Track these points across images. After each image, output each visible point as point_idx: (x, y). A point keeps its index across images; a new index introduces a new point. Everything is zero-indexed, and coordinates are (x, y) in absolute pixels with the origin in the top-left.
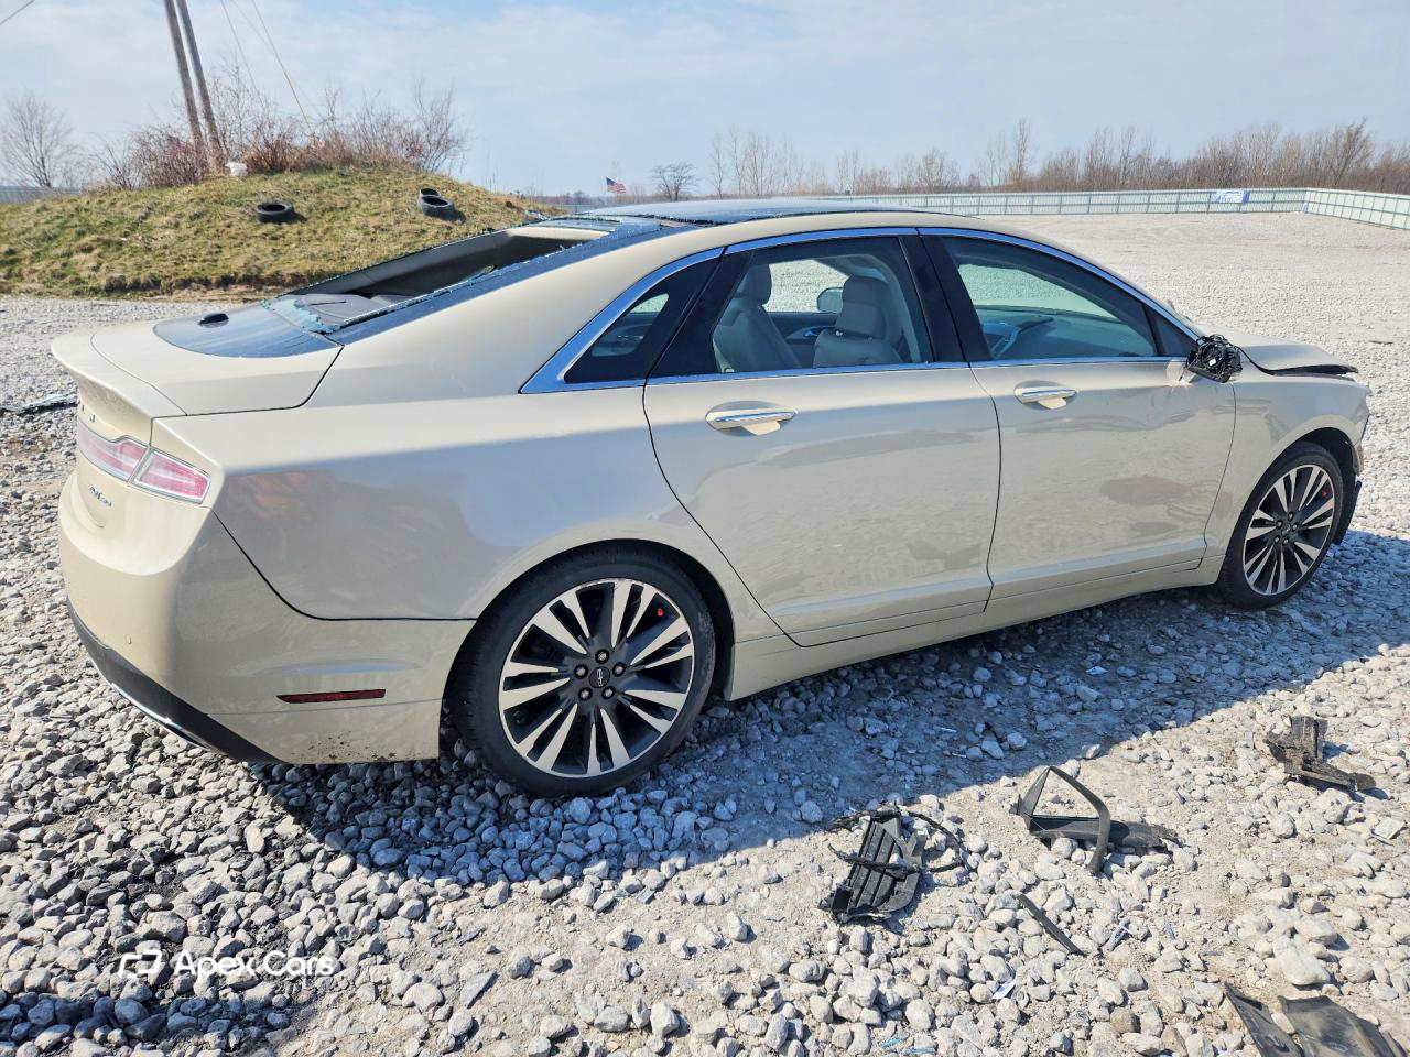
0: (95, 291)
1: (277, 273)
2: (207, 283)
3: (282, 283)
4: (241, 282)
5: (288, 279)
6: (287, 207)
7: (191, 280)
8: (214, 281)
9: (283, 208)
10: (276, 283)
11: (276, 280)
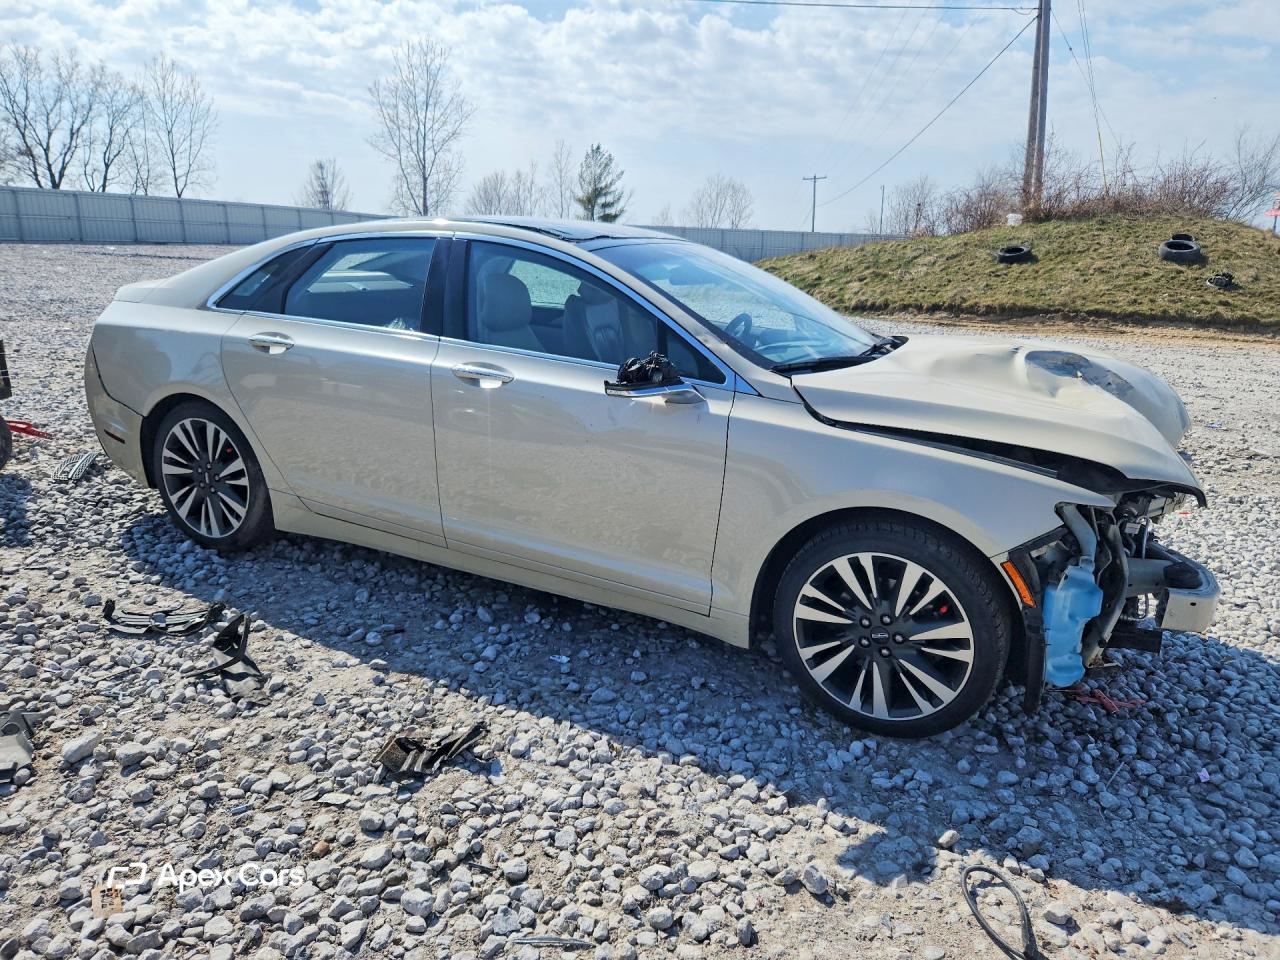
0: (846, 308)
1: (976, 304)
2: (919, 309)
3: (977, 313)
4: (945, 310)
5: (983, 310)
6: (1025, 249)
7: (910, 305)
8: (925, 306)
9: (1022, 250)
10: (971, 313)
11: (973, 311)
